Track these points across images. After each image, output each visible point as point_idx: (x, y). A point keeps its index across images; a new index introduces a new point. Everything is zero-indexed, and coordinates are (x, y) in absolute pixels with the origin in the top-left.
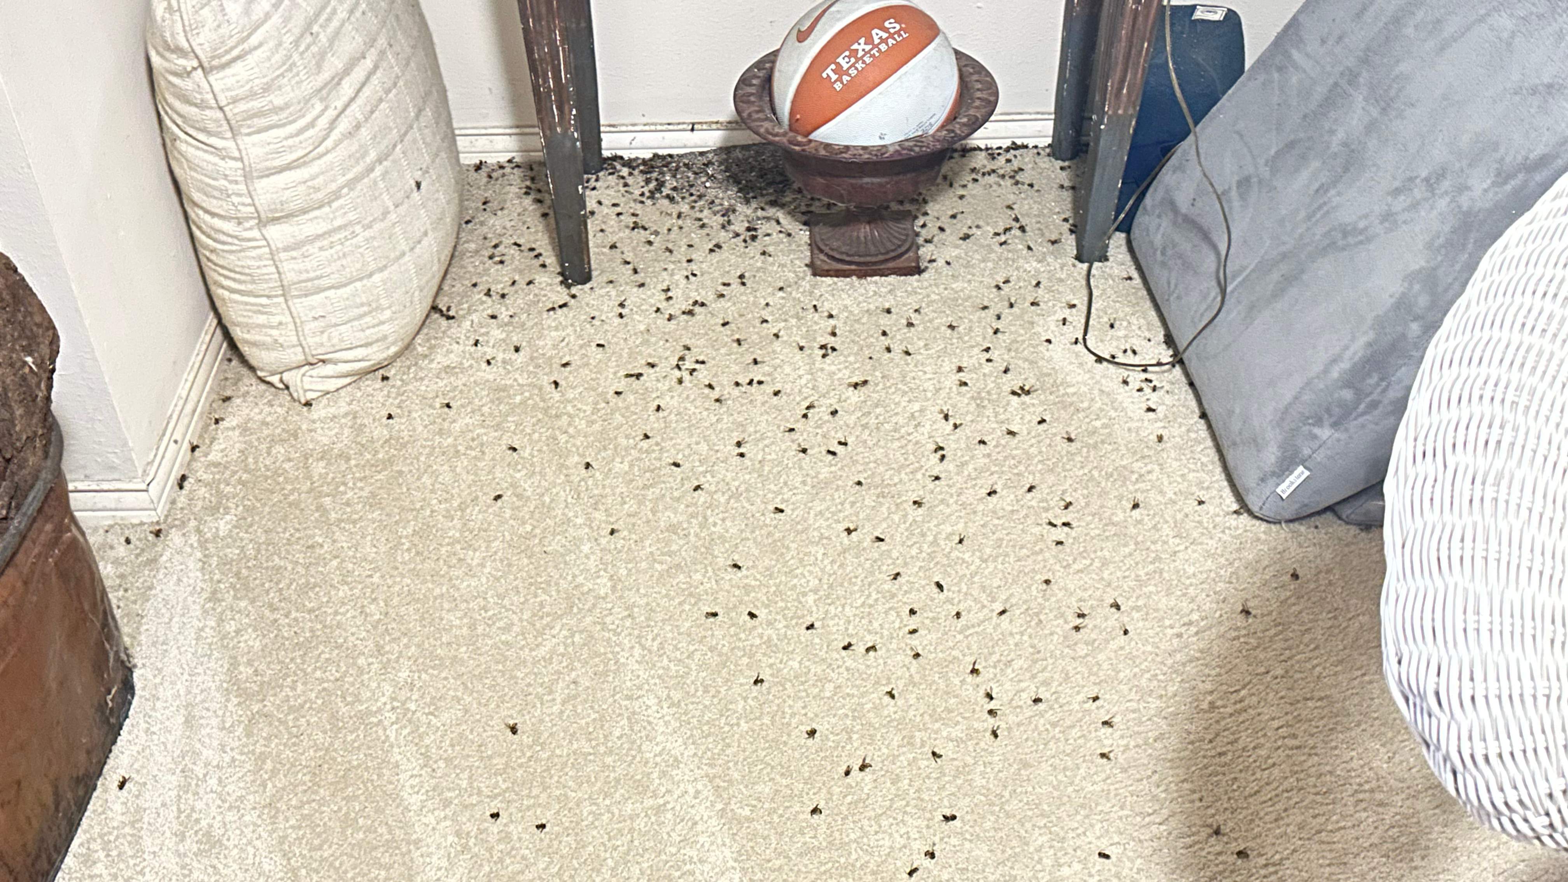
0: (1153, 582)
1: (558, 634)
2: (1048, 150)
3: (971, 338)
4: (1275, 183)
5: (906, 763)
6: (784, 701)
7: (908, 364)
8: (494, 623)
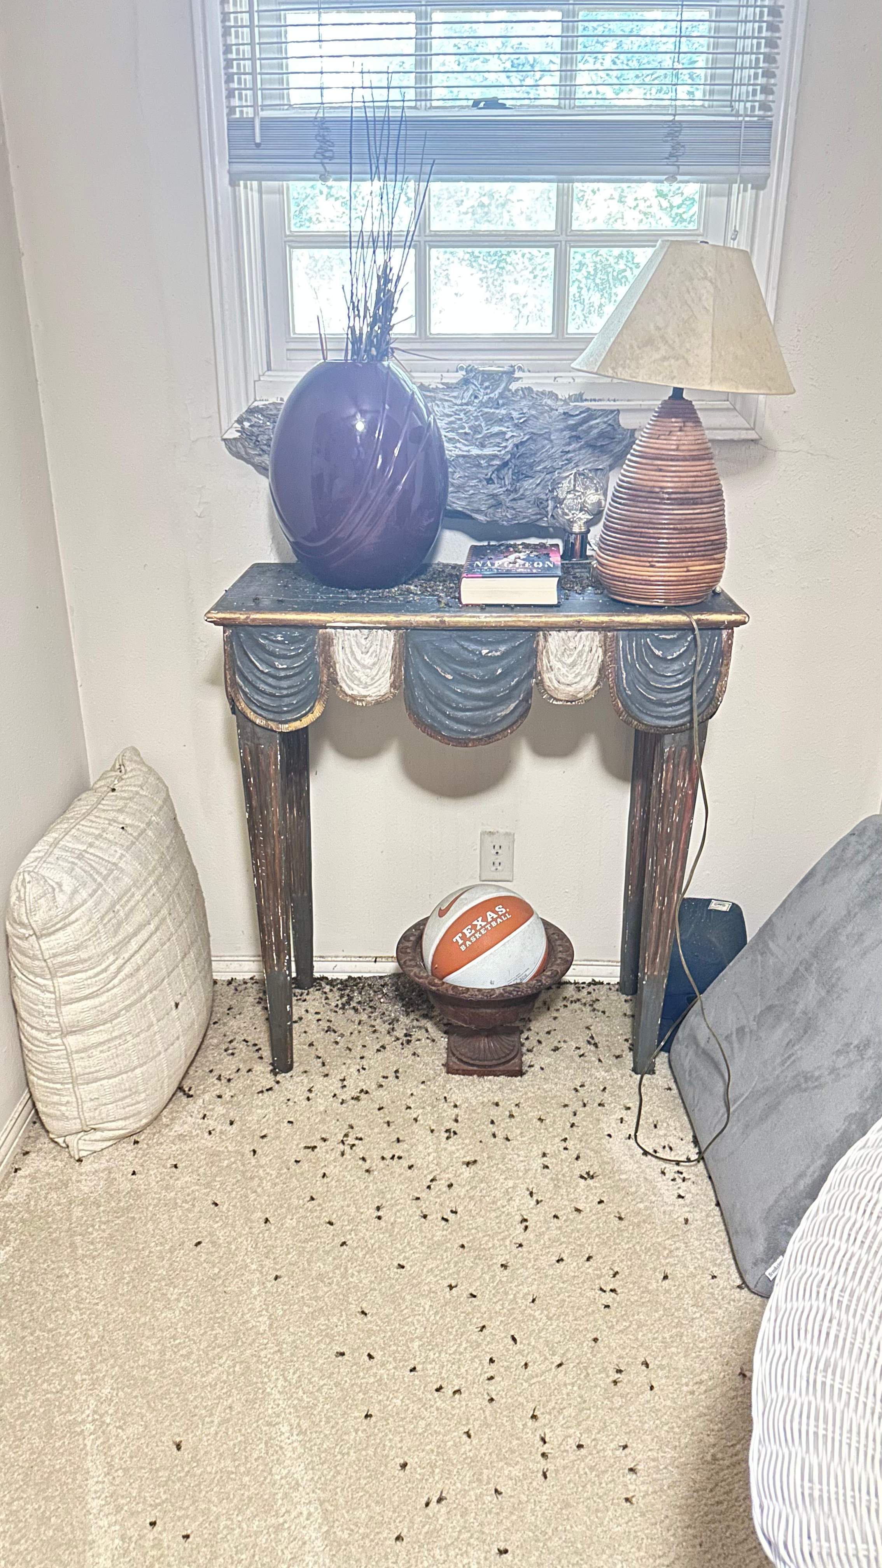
0: (675, 1344)
1: (224, 1363)
2: (617, 987)
3: (554, 1129)
4: (761, 1034)
5: (474, 1498)
6: (386, 1435)
7: (507, 1148)
8: (179, 1351)
